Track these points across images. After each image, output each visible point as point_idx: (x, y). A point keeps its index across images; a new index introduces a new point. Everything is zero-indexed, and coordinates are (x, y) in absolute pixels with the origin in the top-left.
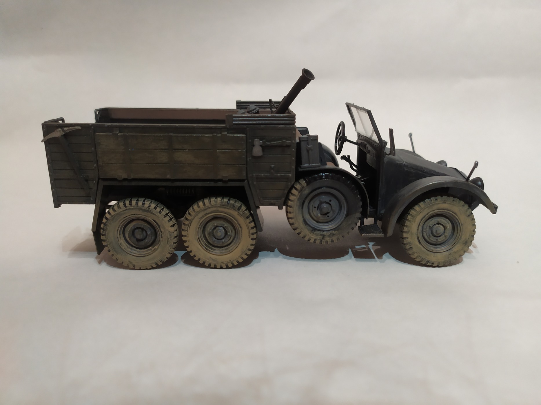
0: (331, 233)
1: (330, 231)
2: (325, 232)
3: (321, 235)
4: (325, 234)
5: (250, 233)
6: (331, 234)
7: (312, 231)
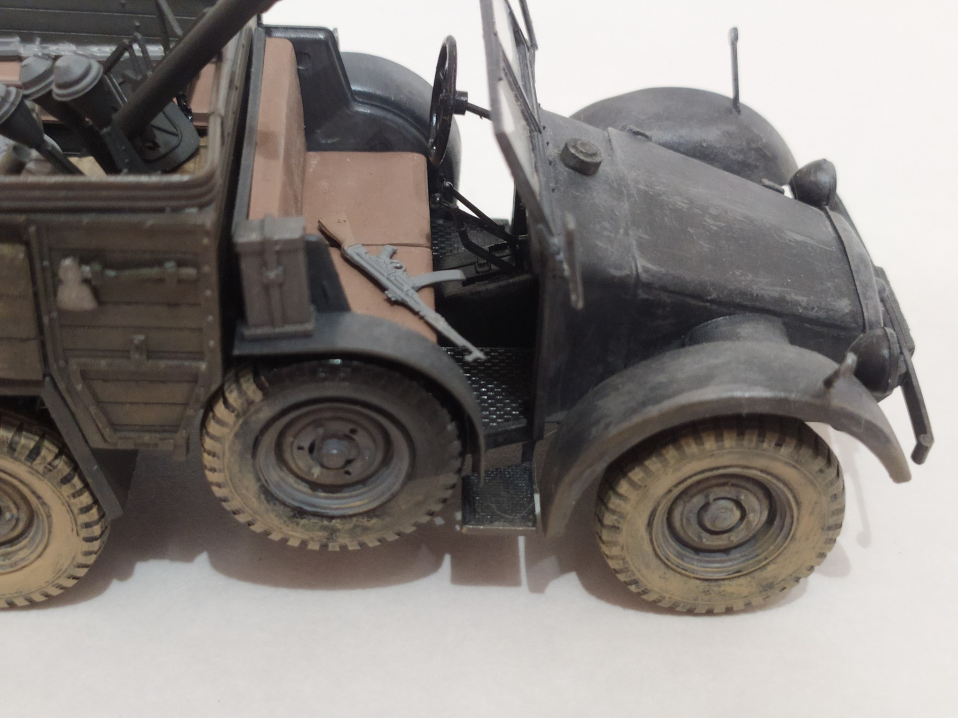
0: (358, 523)
1: (355, 519)
2: (338, 521)
3: (324, 528)
4: (339, 526)
5: (76, 524)
6: (356, 526)
7: (294, 516)
